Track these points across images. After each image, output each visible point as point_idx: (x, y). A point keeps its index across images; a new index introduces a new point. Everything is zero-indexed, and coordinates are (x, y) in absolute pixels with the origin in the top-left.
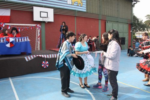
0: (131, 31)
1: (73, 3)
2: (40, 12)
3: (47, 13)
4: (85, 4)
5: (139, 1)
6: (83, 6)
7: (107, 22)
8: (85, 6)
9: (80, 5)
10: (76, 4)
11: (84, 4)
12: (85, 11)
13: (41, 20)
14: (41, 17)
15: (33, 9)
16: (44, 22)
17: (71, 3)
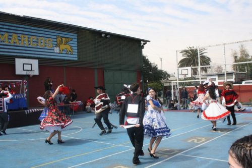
0: (141, 81)
1: (61, 50)
2: (23, 64)
3: (31, 64)
4: (76, 51)
5: (149, 41)
6: (74, 53)
7: (106, 71)
8: (76, 53)
9: (69, 53)
10: (65, 52)
11: (74, 51)
12: (77, 59)
13: (24, 73)
14: (24, 70)
15: (15, 60)
16: (28, 76)
17: (58, 52)
